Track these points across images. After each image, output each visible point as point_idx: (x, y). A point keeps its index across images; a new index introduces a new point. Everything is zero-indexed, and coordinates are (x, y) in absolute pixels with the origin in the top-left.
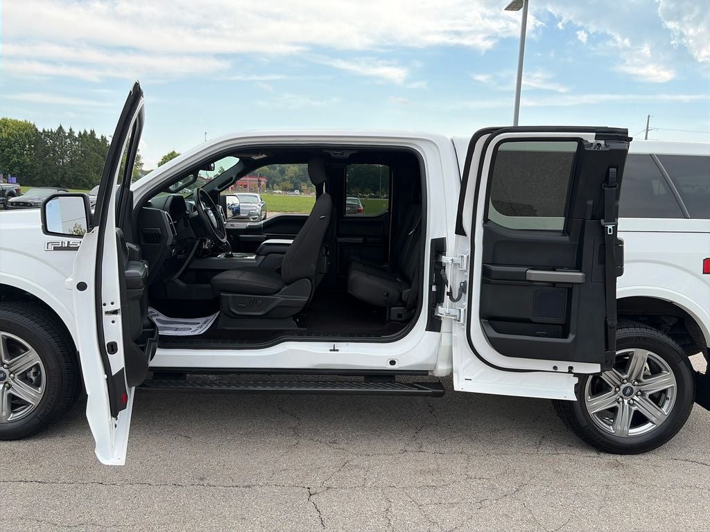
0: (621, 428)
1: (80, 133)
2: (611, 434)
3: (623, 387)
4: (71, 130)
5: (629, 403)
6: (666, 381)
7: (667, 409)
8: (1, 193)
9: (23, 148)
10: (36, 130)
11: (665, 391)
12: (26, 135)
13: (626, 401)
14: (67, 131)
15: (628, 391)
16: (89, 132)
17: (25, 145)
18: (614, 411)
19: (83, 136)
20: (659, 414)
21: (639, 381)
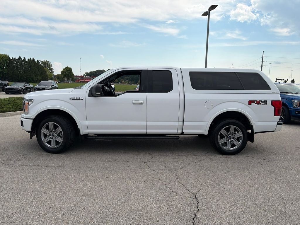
0: (228, 148)
1: (28, 59)
2: (225, 150)
3: (228, 136)
4: (24, 58)
5: (230, 141)
6: (240, 134)
7: (240, 142)
8: (1, 85)
9: (4, 66)
10: (9, 58)
11: (240, 137)
12: (5, 60)
13: (229, 140)
14: (23, 58)
15: (230, 137)
16: (32, 59)
17: (5, 64)
18: (226, 143)
19: (30, 60)
20: (238, 143)
21: (233, 135)
